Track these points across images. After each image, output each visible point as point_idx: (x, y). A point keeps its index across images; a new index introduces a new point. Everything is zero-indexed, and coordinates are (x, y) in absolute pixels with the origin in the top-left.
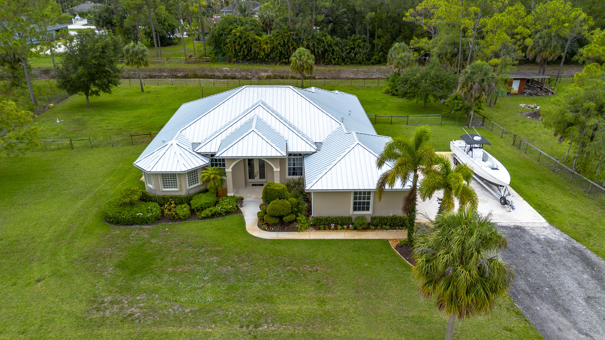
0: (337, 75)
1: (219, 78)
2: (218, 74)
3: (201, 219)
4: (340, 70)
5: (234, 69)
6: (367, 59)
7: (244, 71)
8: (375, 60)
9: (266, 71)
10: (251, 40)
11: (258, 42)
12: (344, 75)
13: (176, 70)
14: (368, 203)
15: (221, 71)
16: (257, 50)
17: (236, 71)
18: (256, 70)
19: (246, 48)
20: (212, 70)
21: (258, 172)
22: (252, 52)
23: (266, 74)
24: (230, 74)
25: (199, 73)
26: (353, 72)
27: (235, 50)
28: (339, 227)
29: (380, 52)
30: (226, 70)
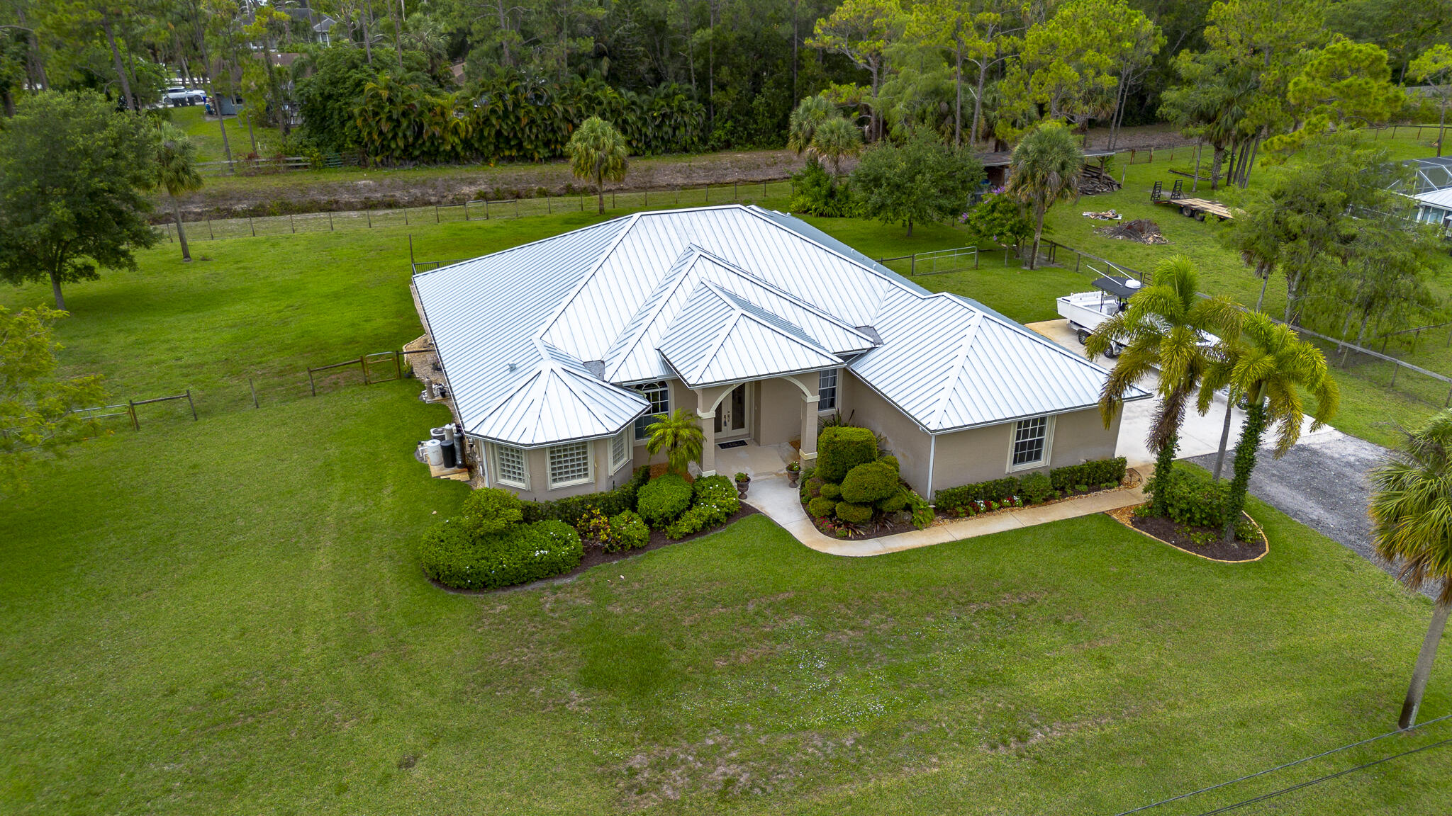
0: (647, 179)
1: (350, 207)
2: (346, 197)
3: (680, 540)
4: (649, 169)
5: (387, 181)
6: (700, 139)
7: (415, 186)
8: (719, 139)
9: (472, 182)
10: (418, 105)
11: (438, 109)
12: (661, 180)
13: (224, 196)
14: (1040, 442)
15: (354, 190)
16: (438, 131)
17: (394, 187)
18: (445, 180)
19: (408, 127)
20: (326, 189)
22: (425, 137)
23: (473, 188)
24: (379, 195)
25: (293, 200)
26: (680, 172)
27: (381, 133)
28: (995, 505)
29: (726, 122)
30: (365, 185)
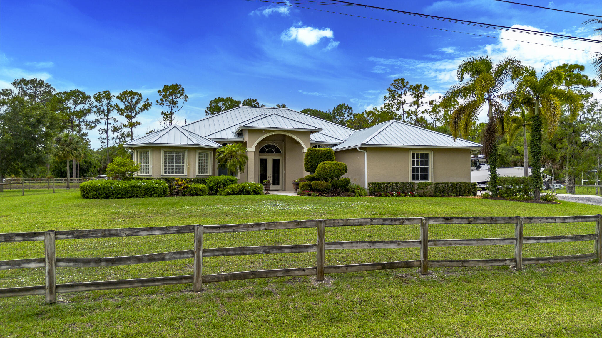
3: (225, 195)
14: (427, 170)
21: (272, 176)
28: (402, 194)
